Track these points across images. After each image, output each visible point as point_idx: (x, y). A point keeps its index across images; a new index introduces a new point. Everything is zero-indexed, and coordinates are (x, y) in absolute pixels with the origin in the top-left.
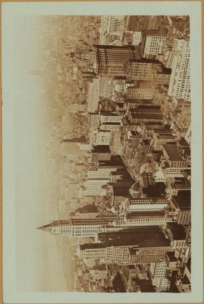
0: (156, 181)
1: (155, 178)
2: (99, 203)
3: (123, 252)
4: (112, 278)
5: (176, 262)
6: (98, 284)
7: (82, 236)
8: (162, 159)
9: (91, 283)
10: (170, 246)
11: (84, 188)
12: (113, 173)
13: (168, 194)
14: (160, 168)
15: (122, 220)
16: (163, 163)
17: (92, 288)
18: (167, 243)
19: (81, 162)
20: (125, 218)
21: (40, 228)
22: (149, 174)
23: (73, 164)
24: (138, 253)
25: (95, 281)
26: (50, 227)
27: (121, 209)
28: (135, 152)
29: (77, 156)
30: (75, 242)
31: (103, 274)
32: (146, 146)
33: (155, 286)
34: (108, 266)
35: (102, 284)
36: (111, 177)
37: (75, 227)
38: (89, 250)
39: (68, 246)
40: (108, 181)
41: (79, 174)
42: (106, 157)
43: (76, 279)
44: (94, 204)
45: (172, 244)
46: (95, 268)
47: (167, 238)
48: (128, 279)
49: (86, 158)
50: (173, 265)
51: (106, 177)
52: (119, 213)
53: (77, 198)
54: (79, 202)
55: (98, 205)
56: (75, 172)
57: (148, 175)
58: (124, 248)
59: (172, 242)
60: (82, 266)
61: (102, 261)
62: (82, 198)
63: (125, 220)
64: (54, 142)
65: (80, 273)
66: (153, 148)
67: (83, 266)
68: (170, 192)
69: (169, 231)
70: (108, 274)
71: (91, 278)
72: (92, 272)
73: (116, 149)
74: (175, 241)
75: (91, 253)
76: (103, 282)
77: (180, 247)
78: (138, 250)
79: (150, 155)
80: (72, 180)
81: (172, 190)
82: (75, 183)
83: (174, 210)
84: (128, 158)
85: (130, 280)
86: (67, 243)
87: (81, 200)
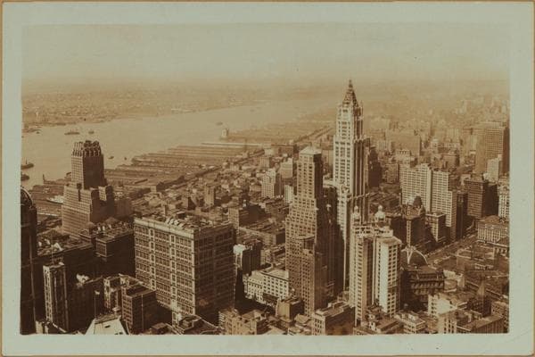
0: (430, 297)
1: (436, 297)
2: (386, 191)
3: (308, 226)
4: (263, 205)
5: (288, 315)
6: (253, 181)
7: (335, 158)
8: (473, 314)
9: (254, 170)
10: (316, 308)
11: (414, 164)
12: (442, 220)
13: (407, 317)
14: (455, 308)
15: (363, 229)
16: (466, 313)
17: (247, 171)
18: (321, 304)
19: (462, 160)
20: (366, 235)
21: (351, 86)
22: (441, 285)
23: (456, 146)
24: (306, 251)
25: (258, 175)
26: (352, 104)
27: (381, 229)
28: (484, 263)
29: (474, 153)
30: (318, 145)
31: (268, 190)
32: (501, 286)
33: (250, 275)
34: (280, 200)
35: (253, 188)
36: (435, 215)
37: (351, 147)
38: (313, 169)
39: (310, 133)
40: (428, 209)
41: (438, 156)
42: (475, 208)
43: (260, 145)
44: (384, 181)
45: (318, 312)
46: (278, 176)
47: (330, 305)
48: (260, 230)
49: (469, 171)
50: (283, 310)
51: (435, 205)
52: (373, 225)
53: (394, 151)
54: (387, 154)
55: (382, 188)
56: (442, 150)
57: (440, 282)
58: (314, 230)
59: (322, 313)
60: (281, 156)
61: (289, 190)
62: (394, 161)
63: (362, 235)
64: (500, 111)
65: (270, 152)
66: (497, 300)
67: (281, 158)
68: (411, 320)
69: (341, 310)
70: (268, 198)
71: (261, 171)
72: (272, 173)
73: (489, 228)
74: (323, 319)
75: (308, 172)
76: (256, 189)
77: (313, 326)
78: (310, 252)
79: (481, 292)
80: (427, 144)
81: (415, 325)
82: (421, 148)
83: (377, 324)
84: (470, 249)
85: (260, 234)
86: (317, 131)
87: (390, 159)
